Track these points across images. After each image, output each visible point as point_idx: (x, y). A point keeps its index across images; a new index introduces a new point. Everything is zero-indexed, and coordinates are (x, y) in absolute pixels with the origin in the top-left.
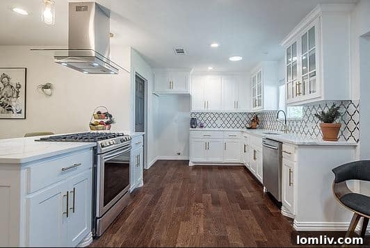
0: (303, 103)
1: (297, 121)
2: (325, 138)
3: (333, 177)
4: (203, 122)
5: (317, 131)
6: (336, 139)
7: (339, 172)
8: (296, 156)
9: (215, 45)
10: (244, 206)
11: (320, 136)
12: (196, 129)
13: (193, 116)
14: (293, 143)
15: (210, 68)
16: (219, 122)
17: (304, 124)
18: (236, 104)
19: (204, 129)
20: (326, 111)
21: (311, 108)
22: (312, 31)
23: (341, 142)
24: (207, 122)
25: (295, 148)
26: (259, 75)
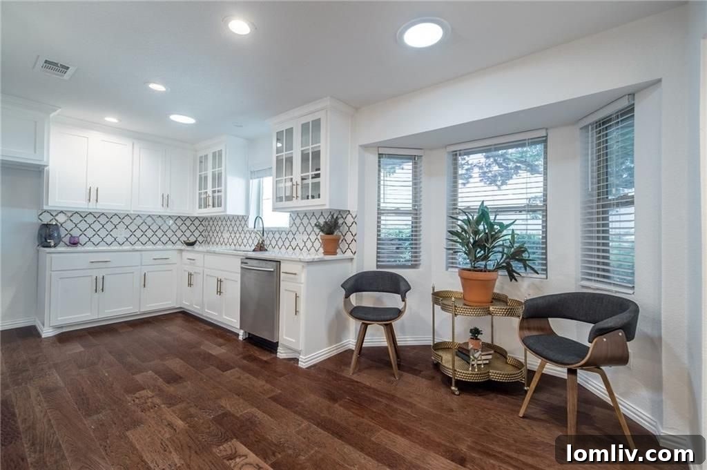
0: (289, 210)
1: (280, 231)
2: (326, 253)
3: (343, 292)
4: (76, 233)
5: (317, 244)
6: (335, 253)
7: (347, 286)
8: (303, 277)
9: (157, 87)
10: (224, 366)
11: (321, 250)
12: (59, 249)
13: (46, 219)
14: (300, 261)
15: (111, 120)
16: (121, 233)
17: (291, 236)
18: (166, 201)
19: (79, 248)
20: (322, 221)
21: (301, 216)
22: (317, 124)
23: (339, 256)
24: (90, 233)
25: (303, 266)
26: (217, 156)
